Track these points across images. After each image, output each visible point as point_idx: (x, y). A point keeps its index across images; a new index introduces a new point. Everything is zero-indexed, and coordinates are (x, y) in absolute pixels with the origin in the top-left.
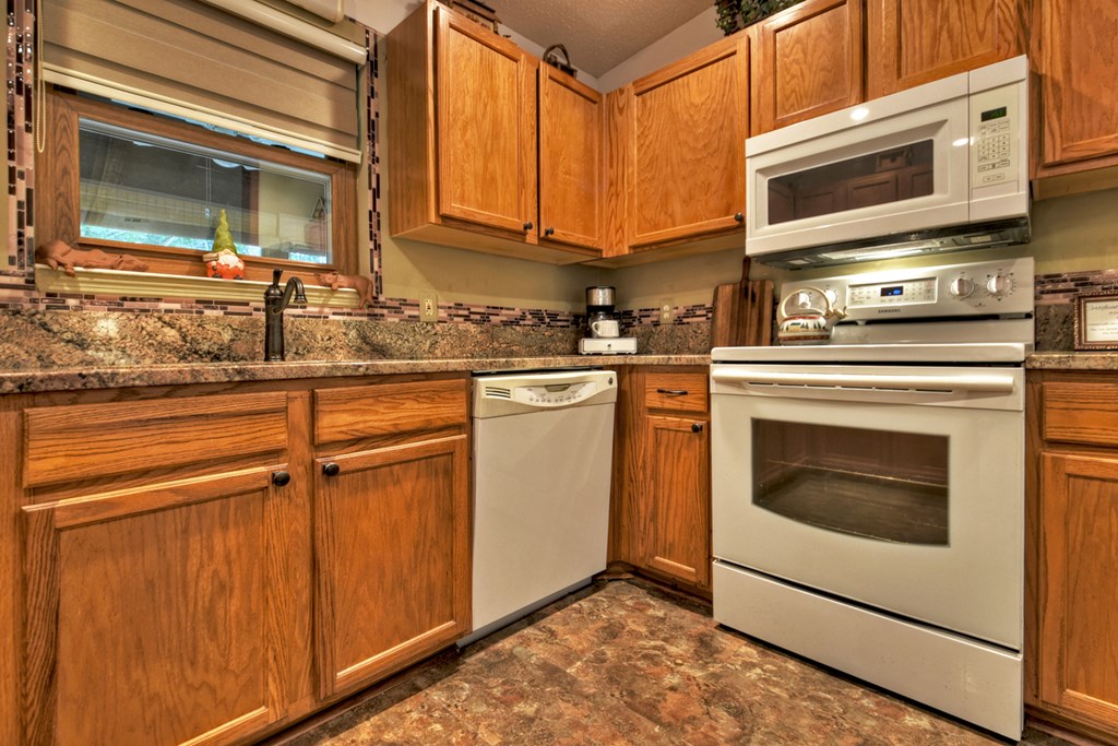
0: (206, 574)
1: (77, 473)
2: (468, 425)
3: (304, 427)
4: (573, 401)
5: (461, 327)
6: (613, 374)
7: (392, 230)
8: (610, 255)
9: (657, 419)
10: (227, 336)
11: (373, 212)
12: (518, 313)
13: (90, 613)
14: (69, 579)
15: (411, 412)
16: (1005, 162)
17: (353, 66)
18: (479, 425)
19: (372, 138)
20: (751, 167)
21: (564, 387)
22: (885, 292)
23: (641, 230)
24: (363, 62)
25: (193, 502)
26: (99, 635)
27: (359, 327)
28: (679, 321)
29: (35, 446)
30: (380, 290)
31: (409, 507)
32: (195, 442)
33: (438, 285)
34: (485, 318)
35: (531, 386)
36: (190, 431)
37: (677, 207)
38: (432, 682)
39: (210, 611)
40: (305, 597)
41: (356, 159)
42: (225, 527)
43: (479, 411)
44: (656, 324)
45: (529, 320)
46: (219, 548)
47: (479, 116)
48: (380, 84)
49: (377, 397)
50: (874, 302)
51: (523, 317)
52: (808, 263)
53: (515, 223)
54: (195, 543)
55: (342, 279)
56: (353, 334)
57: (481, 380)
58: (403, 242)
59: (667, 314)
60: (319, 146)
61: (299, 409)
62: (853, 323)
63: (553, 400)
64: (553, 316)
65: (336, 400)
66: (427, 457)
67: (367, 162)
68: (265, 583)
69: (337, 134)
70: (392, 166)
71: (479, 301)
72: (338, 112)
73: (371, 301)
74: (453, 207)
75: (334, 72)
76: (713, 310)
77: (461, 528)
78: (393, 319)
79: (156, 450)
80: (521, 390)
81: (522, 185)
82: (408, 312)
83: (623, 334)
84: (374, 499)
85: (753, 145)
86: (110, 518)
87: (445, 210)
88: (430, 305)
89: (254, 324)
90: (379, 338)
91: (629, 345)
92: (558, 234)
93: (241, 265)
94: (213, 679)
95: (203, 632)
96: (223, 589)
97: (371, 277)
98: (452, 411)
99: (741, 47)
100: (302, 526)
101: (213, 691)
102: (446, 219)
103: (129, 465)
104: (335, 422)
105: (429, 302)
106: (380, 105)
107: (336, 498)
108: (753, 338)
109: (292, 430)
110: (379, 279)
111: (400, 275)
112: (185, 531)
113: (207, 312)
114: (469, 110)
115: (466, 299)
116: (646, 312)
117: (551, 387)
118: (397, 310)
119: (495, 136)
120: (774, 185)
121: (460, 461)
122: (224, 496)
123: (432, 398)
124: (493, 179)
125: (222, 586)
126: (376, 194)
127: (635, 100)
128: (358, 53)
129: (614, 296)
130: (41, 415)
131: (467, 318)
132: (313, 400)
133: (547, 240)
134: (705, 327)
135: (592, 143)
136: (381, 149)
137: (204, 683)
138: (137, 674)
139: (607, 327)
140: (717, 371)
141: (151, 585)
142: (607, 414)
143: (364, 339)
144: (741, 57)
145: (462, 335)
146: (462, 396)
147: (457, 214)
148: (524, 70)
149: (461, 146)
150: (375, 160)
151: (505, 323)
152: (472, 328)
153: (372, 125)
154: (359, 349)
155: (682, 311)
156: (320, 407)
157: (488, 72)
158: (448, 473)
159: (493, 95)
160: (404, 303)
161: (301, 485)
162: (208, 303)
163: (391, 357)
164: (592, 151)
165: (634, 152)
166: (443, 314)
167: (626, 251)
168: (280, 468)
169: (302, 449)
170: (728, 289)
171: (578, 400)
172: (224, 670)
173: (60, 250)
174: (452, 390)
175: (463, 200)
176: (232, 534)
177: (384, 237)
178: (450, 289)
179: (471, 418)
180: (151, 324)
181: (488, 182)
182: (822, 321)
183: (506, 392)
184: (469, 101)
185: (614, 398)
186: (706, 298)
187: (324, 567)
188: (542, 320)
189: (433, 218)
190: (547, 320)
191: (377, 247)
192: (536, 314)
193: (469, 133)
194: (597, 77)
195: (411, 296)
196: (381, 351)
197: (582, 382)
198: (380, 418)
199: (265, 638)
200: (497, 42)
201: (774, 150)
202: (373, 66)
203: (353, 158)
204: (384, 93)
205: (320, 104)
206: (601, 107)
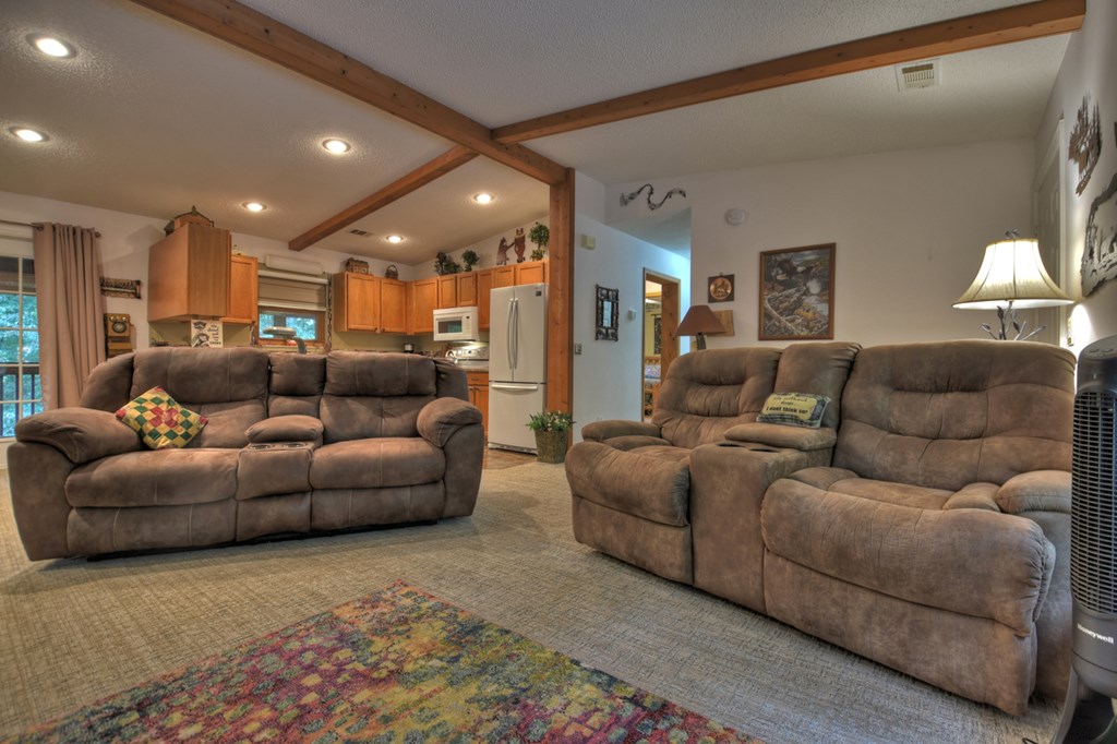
7: (335, 331)
8: (409, 334)
11: (330, 325)
17: (325, 285)
19: (329, 305)
20: (435, 317)
22: (469, 352)
23: (415, 329)
24: (327, 284)
30: (331, 347)
33: (349, 344)
37: (424, 323)
47: (361, 300)
48: (332, 289)
50: (467, 355)
52: (450, 346)
53: (372, 328)
58: (338, 333)
60: (315, 308)
67: (328, 311)
69: (319, 304)
70: (335, 311)
72: (320, 298)
74: (352, 326)
75: (318, 287)
81: (375, 316)
85: (436, 312)
87: (350, 327)
92: (387, 329)
97: (328, 343)
99: (438, 282)
102: (350, 329)
106: (332, 294)
110: (331, 344)
111: (337, 342)
114: (358, 300)
119: (367, 304)
120: (440, 323)
124: (365, 317)
126: (330, 320)
127: (415, 287)
128: (325, 281)
133: (384, 332)
135: (401, 298)
136: (331, 307)
144: (436, 285)
147: (354, 328)
149: (355, 309)
150: (330, 310)
153: (329, 300)
157: (364, 286)
159: (366, 293)
164: (401, 301)
165: (414, 304)
167: (413, 334)
173: (259, 341)
175: (355, 324)
177: (332, 332)
181: (363, 318)
184: (357, 297)
189: (345, 329)
191: (331, 335)
193: (358, 306)
194: (413, 266)
200: (366, 277)
201: (440, 314)
202: (330, 284)
203: (324, 309)
204: (334, 292)
205: (314, 297)
206: (406, 287)
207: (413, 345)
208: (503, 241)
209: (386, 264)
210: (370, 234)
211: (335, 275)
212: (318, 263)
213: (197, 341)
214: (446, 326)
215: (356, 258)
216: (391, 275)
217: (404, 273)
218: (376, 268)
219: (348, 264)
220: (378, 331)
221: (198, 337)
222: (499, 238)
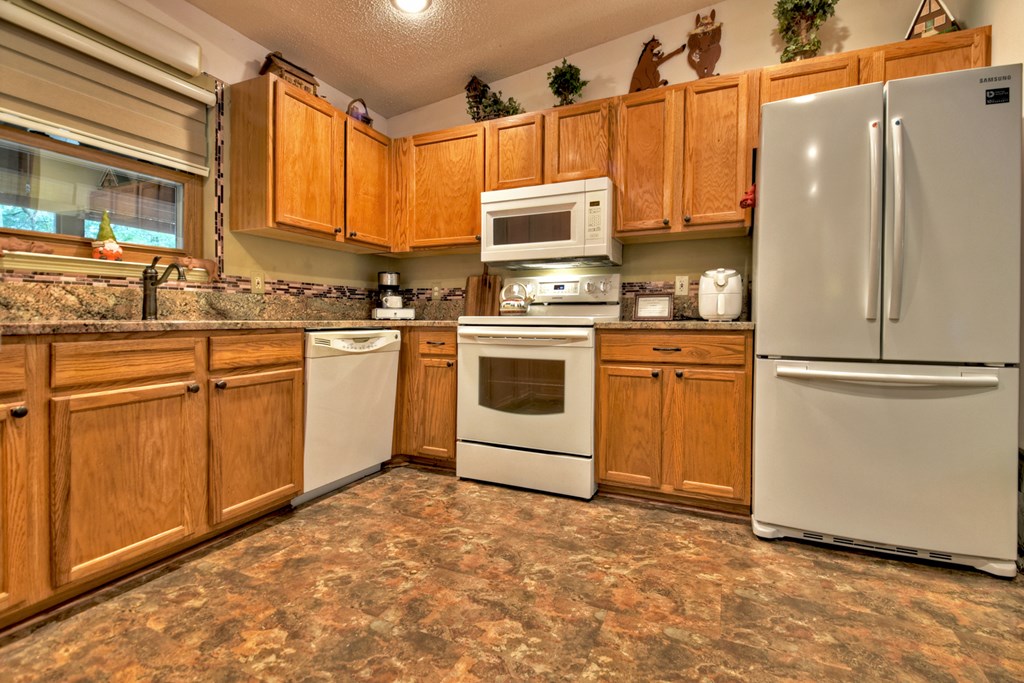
0: (150, 443)
1: (81, 380)
2: (302, 362)
3: (203, 360)
4: (371, 349)
5: (283, 298)
6: (398, 332)
7: (233, 227)
8: (396, 251)
9: (427, 361)
10: (112, 302)
11: (218, 213)
12: (325, 288)
13: (86, 462)
14: (75, 441)
15: (268, 353)
16: (599, 229)
17: (205, 107)
18: (310, 363)
19: (218, 159)
20: (485, 209)
21: (365, 339)
22: (556, 287)
23: (417, 236)
24: (214, 104)
25: (143, 400)
26: (91, 475)
27: (207, 297)
28: (445, 298)
29: (59, 364)
30: (221, 269)
31: (266, 412)
32: (143, 366)
33: (266, 267)
34: (300, 292)
35: (344, 339)
36: (142, 359)
37: (441, 225)
38: (279, 522)
39: (152, 466)
40: (203, 463)
41: (205, 173)
42: (160, 416)
43: (310, 353)
44: (429, 299)
45: (334, 294)
46: (156, 429)
47: (304, 154)
48: (225, 120)
49: (247, 343)
50: (550, 293)
51: (329, 292)
52: (518, 269)
53: (328, 227)
54: (143, 424)
55: (195, 261)
56: (203, 301)
57: (311, 334)
58: (240, 236)
59: (437, 293)
60: (179, 163)
61: (201, 348)
62: (542, 304)
63: (357, 348)
64: (353, 291)
65: (223, 344)
66: (277, 381)
67: (214, 176)
68: (182, 452)
69: (192, 155)
70: (234, 180)
71: (296, 279)
72: (192, 139)
73: (216, 278)
74: (285, 217)
75: (190, 110)
76: (465, 292)
77: (298, 427)
78: (230, 291)
79: (123, 370)
80: (337, 341)
81: (333, 202)
82: (243, 286)
83: (405, 305)
84: (245, 405)
85: (486, 197)
86: (97, 407)
87: (280, 219)
88: (259, 281)
89: (131, 293)
90: (222, 305)
91: (410, 313)
93: (121, 251)
94: (153, 506)
95: (148, 478)
96: (158, 453)
97: (216, 260)
98: (294, 352)
99: (480, 133)
100: (201, 419)
101: (153, 514)
102: (279, 224)
103: (109, 378)
104: (223, 356)
105: (259, 279)
106: (225, 135)
107: (222, 403)
108: (489, 312)
109: (197, 360)
110: (221, 261)
111: (238, 259)
112: (138, 418)
113: (95, 284)
114: (297, 151)
115: (287, 277)
116: (422, 291)
117: (356, 340)
118: (235, 285)
119: (315, 168)
120: (497, 222)
121: (297, 384)
122: (159, 398)
123: (280, 343)
124: (313, 197)
125: (158, 452)
126: (221, 200)
127: (414, 150)
128: (210, 98)
129: (399, 279)
130: (61, 347)
131: (286, 291)
132: (209, 343)
133: (351, 239)
134: (461, 303)
135: (384, 173)
136: (225, 168)
137: (148, 508)
138: (112, 499)
139: (394, 301)
140: (461, 330)
141: (119, 448)
142: (394, 358)
143: (211, 305)
144: (480, 139)
145: (286, 303)
146: (300, 343)
147: (288, 221)
148: (337, 123)
149: (291, 175)
150: (220, 175)
151: (316, 296)
152: (292, 299)
153: (218, 150)
154: (207, 313)
155: (446, 291)
156: (214, 347)
157: (310, 123)
158: (290, 392)
159: (314, 140)
160: (240, 279)
161: (201, 394)
162: (96, 278)
163: (231, 318)
164: (384, 178)
165: (413, 185)
166: (269, 288)
167: (408, 250)
168: (192, 383)
169: (202, 373)
170: (475, 279)
171: (375, 348)
172: (159, 501)
174: (293, 340)
175: (292, 212)
176: (164, 421)
177: (226, 231)
178: (274, 269)
179: (304, 358)
180: (56, 291)
181: (310, 199)
182: (523, 303)
183: (327, 342)
184: (297, 144)
185: (398, 347)
186: (462, 285)
187: (216, 444)
188: (344, 293)
189: (271, 223)
190: (348, 294)
191: (221, 238)
192: (339, 289)
193: (297, 167)
194: (387, 118)
195: (245, 275)
196: (222, 314)
197: (377, 337)
198: (250, 355)
199: (183, 484)
200: (313, 103)
201: (496, 202)
202: (220, 107)
204: (229, 128)
206: (389, 146)
207: (399, 276)
208: (653, 43)
211: (233, 88)
214: (509, 229)
215: (285, 55)
219: (268, 65)
222: (644, 36)
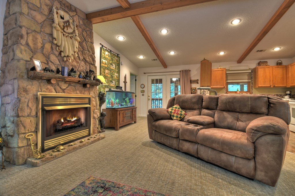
7: (254, 87)
11: (252, 86)
19: (252, 79)
23: (291, 84)
48: (253, 73)
53: (269, 85)
58: (255, 89)
60: (247, 81)
69: (248, 79)
70: (254, 81)
71: (266, 94)
72: (248, 77)
75: (248, 74)
81: (270, 81)
87: (259, 86)
92: (276, 86)
93: (239, 92)
102: (259, 87)
110: (252, 92)
114: (262, 76)
119: (266, 77)
124: (266, 81)
126: (252, 84)
127: (290, 67)
128: (250, 71)
139: (287, 97)
148: (270, 68)
149: (261, 79)
150: (252, 81)
153: (252, 78)
157: (264, 70)
159: (266, 73)
167: (290, 87)
173: (228, 92)
175: (261, 85)
177: (253, 88)
178: (262, 92)
184: (262, 75)
189: (257, 87)
190: (279, 96)
191: (252, 89)
194: (291, 58)
200: (266, 67)
202: (252, 72)
203: (250, 81)
204: (253, 74)
205: (246, 77)
206: (286, 67)
207: (291, 92)
209: (276, 60)
210: (265, 50)
211: (254, 69)
212: (248, 66)
213: (203, 93)
215: (262, 61)
216: (279, 64)
217: (285, 62)
218: (272, 63)
219: (259, 64)
220: (272, 87)
221: (203, 92)
